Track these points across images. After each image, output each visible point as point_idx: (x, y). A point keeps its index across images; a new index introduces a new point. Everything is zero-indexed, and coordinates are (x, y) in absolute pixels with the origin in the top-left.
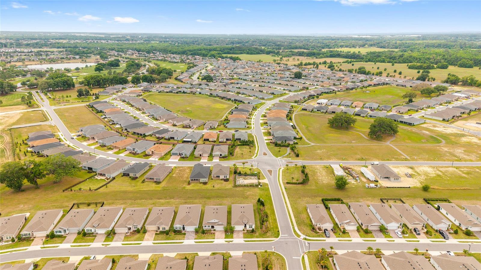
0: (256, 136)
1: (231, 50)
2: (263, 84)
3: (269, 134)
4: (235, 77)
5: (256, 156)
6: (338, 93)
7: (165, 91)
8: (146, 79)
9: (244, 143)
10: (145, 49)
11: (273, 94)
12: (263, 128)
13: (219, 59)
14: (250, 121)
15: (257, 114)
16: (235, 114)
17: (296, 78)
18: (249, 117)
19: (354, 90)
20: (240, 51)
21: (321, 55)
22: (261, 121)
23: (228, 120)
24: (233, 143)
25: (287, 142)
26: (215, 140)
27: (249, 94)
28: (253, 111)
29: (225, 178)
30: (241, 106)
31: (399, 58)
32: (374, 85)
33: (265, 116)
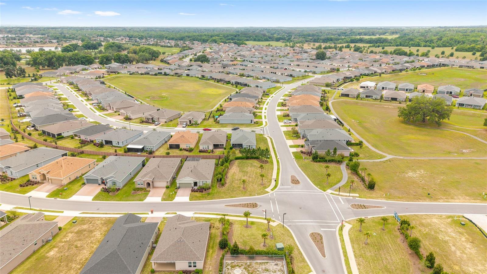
0: (271, 139)
1: (236, 36)
2: (276, 65)
3: (296, 135)
4: (239, 59)
5: (276, 186)
6: (382, 75)
7: (139, 72)
8: (119, 58)
9: (249, 155)
10: (137, 35)
11: (291, 76)
12: (284, 124)
13: (221, 43)
14: (259, 112)
15: (270, 101)
16: (234, 101)
17: (319, 59)
18: (258, 106)
19: (404, 72)
20: (246, 37)
21: (340, 41)
22: (279, 113)
23: (222, 110)
24: (226, 154)
25: (338, 152)
26: (192, 146)
27: (257, 76)
28: (263, 98)
29: (192, 269)
30: (244, 90)
31: (437, 42)
32: (428, 66)
33: (283, 105)
